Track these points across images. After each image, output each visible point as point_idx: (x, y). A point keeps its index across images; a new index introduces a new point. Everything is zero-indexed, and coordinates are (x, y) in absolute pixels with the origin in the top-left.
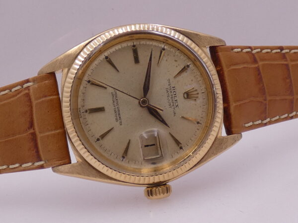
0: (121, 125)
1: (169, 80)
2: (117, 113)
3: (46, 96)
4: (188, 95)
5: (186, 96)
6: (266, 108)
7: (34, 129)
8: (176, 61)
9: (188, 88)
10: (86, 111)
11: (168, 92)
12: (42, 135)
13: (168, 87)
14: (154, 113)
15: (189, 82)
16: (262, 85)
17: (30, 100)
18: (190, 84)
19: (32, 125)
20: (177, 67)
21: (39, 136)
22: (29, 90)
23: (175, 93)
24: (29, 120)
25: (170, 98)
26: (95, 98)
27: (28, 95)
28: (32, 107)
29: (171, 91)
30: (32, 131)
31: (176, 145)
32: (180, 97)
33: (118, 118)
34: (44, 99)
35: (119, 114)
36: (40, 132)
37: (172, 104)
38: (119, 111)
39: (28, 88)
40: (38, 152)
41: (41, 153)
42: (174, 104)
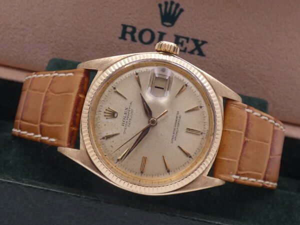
0: (178, 112)
1: (124, 132)
2: (177, 122)
3: (228, 161)
4: (113, 114)
5: (116, 115)
7: (245, 139)
8: (112, 147)
9: (111, 120)
10: (202, 133)
11: (130, 124)
12: (241, 132)
13: (127, 127)
14: (148, 111)
15: (108, 126)
18: (108, 122)
19: (245, 143)
20: (113, 142)
21: (243, 133)
22: (237, 172)
23: (124, 120)
24: (246, 148)
25: (130, 117)
26: (191, 143)
27: (239, 169)
28: (241, 157)
29: (126, 123)
30: (247, 139)
31: (140, 78)
32: (121, 115)
33: (178, 118)
34: (230, 160)
35: (176, 121)
36: (241, 134)
37: (130, 112)
38: (176, 124)
39: (237, 174)
40: (248, 120)
41: (246, 118)
42: (128, 112)
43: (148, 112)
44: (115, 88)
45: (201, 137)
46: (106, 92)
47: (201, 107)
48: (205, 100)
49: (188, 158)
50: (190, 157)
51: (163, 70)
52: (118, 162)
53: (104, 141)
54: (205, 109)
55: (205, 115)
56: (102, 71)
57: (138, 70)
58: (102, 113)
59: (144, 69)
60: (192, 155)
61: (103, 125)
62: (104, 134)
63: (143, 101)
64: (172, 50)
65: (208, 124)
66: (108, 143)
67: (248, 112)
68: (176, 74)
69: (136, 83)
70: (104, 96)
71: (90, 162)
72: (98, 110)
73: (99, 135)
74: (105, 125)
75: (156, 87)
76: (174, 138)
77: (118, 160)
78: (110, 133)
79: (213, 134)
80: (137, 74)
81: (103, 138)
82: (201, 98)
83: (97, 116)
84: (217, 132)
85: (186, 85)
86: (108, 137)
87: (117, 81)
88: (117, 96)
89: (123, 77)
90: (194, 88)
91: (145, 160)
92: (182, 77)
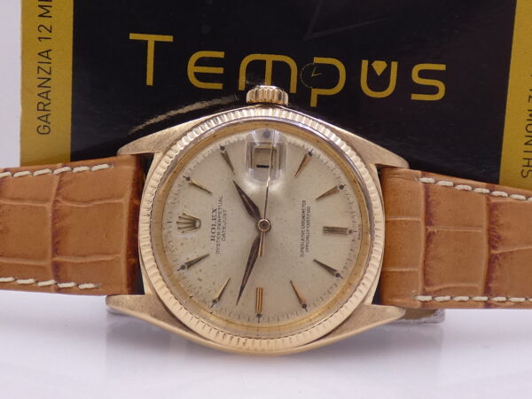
0: (304, 201)
1: (217, 251)
2: (305, 219)
3: (401, 272)
4: (193, 224)
5: (198, 224)
6: (58, 189)
7: (427, 229)
8: (200, 280)
9: (191, 235)
10: (350, 232)
11: (224, 235)
12: (417, 219)
13: (221, 242)
14: (251, 207)
15: (186, 246)
16: (57, 225)
17: (425, 273)
18: (186, 239)
19: (429, 236)
20: (200, 271)
21: (421, 219)
22: (424, 290)
23: (213, 231)
24: (432, 246)
25: (223, 224)
26: (336, 252)
27: (427, 282)
28: (424, 261)
29: (218, 234)
30: (430, 229)
31: (229, 154)
32: (206, 223)
33: (306, 212)
34: (404, 270)
35: (303, 217)
37: (221, 215)
38: (303, 223)
39: (425, 294)
40: (427, 196)
41: (422, 193)
42: (218, 216)
43: (252, 210)
44: (188, 179)
45: (350, 237)
46: (175, 189)
47: (342, 187)
48: (346, 175)
49: (335, 278)
50: (338, 275)
51: (267, 135)
52: (215, 305)
53: (185, 272)
54: (348, 189)
55: (351, 199)
56: (161, 154)
57: (223, 142)
58: (174, 225)
59: (233, 139)
60: (339, 271)
61: (179, 244)
62: (183, 261)
63: (241, 192)
64: (276, 98)
65: (359, 214)
66: (191, 274)
67: (424, 183)
68: (290, 139)
69: (223, 164)
70: (171, 195)
71: (166, 312)
72: (165, 221)
73: (174, 263)
74: (182, 244)
75: (258, 166)
76: (304, 248)
77: (214, 301)
78: (192, 257)
79: (372, 231)
80: (222, 148)
81: (183, 267)
82: (338, 171)
83: (165, 232)
84: (377, 226)
85: (310, 154)
86: (190, 264)
87: (191, 165)
88: (193, 191)
89: (200, 157)
90: (324, 157)
91: (260, 293)
92: (300, 142)
